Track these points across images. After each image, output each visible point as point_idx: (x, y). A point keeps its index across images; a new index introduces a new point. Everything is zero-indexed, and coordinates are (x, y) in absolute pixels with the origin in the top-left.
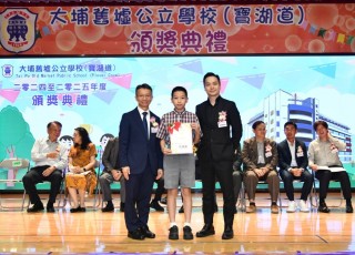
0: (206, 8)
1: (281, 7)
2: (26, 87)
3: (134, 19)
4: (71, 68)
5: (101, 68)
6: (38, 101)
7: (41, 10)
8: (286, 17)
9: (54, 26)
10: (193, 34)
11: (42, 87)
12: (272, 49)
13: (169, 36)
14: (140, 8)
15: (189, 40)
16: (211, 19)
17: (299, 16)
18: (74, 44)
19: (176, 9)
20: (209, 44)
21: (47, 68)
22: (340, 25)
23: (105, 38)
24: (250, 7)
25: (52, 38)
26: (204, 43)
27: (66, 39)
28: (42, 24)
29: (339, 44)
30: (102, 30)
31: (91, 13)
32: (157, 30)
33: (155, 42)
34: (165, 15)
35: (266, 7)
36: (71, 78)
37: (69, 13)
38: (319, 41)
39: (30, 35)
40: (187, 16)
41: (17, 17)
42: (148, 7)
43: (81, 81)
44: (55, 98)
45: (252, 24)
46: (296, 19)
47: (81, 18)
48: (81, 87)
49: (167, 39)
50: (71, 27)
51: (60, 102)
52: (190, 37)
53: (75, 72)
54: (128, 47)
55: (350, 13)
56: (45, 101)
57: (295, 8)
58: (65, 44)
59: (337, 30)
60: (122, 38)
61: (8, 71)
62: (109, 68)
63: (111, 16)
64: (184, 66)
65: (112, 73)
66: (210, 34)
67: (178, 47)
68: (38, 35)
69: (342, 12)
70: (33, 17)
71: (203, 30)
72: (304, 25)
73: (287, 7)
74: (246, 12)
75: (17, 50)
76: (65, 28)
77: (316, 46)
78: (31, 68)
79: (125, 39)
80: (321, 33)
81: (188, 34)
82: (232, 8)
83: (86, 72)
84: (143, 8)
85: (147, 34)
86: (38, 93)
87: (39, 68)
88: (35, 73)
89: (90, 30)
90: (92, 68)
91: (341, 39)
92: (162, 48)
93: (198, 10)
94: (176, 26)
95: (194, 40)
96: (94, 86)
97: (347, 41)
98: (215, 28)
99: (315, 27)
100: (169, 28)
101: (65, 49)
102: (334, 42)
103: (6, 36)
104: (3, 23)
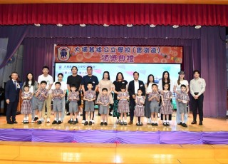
0: (127, 47)
1: (152, 47)
2: (66, 73)
3: (103, 51)
4: (81, 67)
7: (72, 47)
8: (154, 51)
9: (76, 52)
12: (149, 61)
13: (115, 57)
16: (128, 51)
17: (159, 51)
18: (82, 58)
19: (117, 47)
20: (128, 59)
22: (172, 54)
23: (93, 57)
24: (142, 47)
25: (75, 56)
26: (126, 59)
27: (80, 57)
28: (72, 52)
30: (92, 54)
31: (88, 48)
32: (110, 54)
33: (109, 59)
34: (113, 49)
35: (147, 47)
36: (81, 70)
37: (81, 48)
38: (165, 59)
39: (68, 55)
40: (121, 50)
41: (64, 49)
42: (108, 47)
45: (143, 53)
46: (157, 52)
47: (85, 50)
50: (82, 53)
52: (122, 57)
53: (83, 68)
54: (101, 60)
55: (175, 50)
57: (157, 48)
59: (171, 56)
60: (99, 57)
61: (60, 67)
63: (95, 49)
64: (119, 67)
65: (95, 68)
66: (128, 56)
67: (117, 60)
68: (70, 56)
69: (173, 50)
70: (69, 49)
71: (126, 55)
72: (160, 54)
73: (154, 47)
74: (140, 49)
75: (63, 60)
76: (80, 53)
77: (164, 61)
80: (166, 57)
82: (136, 48)
84: (106, 47)
85: (107, 56)
88: (69, 68)
91: (172, 58)
92: (112, 60)
93: (124, 48)
94: (117, 53)
97: (174, 60)
98: (130, 54)
99: (164, 54)
100: (114, 54)
101: (79, 60)
102: (170, 60)
103: (60, 56)
104: (59, 51)
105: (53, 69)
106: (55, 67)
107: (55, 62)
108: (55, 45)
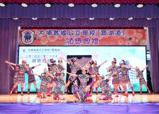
0: (92, 30)
1: (117, 30)
2: (30, 56)
3: (67, 34)
4: (46, 50)
5: (56, 50)
6: (34, 61)
7: (36, 30)
8: (118, 33)
9: (40, 36)
10: (87, 39)
11: (36, 56)
12: (114, 44)
13: (79, 40)
14: (69, 30)
15: (86, 41)
16: (93, 34)
17: (124, 33)
18: (47, 42)
19: (81, 30)
20: (93, 42)
21: (37, 50)
22: (137, 36)
23: (57, 40)
24: (107, 30)
25: (39, 40)
26: (91, 42)
27: (44, 41)
28: (36, 35)
29: (136, 43)
31: (53, 31)
32: (75, 37)
33: (74, 41)
34: (78, 33)
35: (111, 30)
36: (46, 53)
37: (45, 31)
38: (130, 42)
39: (32, 39)
40: (85, 33)
41: (28, 33)
42: (72, 30)
43: (49, 54)
44: (40, 60)
45: (107, 36)
46: (122, 34)
47: (49, 33)
48: (49, 56)
49: (78, 40)
50: (46, 36)
51: (42, 61)
52: (86, 40)
53: (47, 51)
54: (65, 43)
55: (140, 32)
56: (37, 61)
57: (121, 30)
58: (44, 42)
59: (136, 38)
60: (63, 40)
61: (24, 51)
62: (59, 50)
63: (60, 33)
65: (60, 52)
66: (93, 39)
67: (82, 43)
68: (35, 39)
69: (137, 32)
70: (33, 33)
71: (91, 38)
72: (124, 36)
73: (119, 30)
74: (105, 32)
75: (27, 44)
76: (44, 36)
77: (129, 43)
78: (32, 50)
79: (64, 40)
80: (130, 39)
81: (86, 39)
82: (100, 30)
83: (51, 51)
84: (71, 30)
85: (72, 39)
86: (34, 58)
87: (35, 50)
88: (33, 51)
89: (52, 37)
90: (53, 50)
91: (137, 41)
92: (77, 43)
93: (89, 31)
94: (81, 36)
95: (87, 41)
96: (53, 56)
97: (139, 42)
98: (95, 37)
99: (128, 37)
100: (79, 36)
101: (44, 44)
102: (135, 42)
103: (24, 39)
104: (23, 34)
105: (17, 52)
106: (18, 51)
107: (19, 46)
108: (19, 28)
